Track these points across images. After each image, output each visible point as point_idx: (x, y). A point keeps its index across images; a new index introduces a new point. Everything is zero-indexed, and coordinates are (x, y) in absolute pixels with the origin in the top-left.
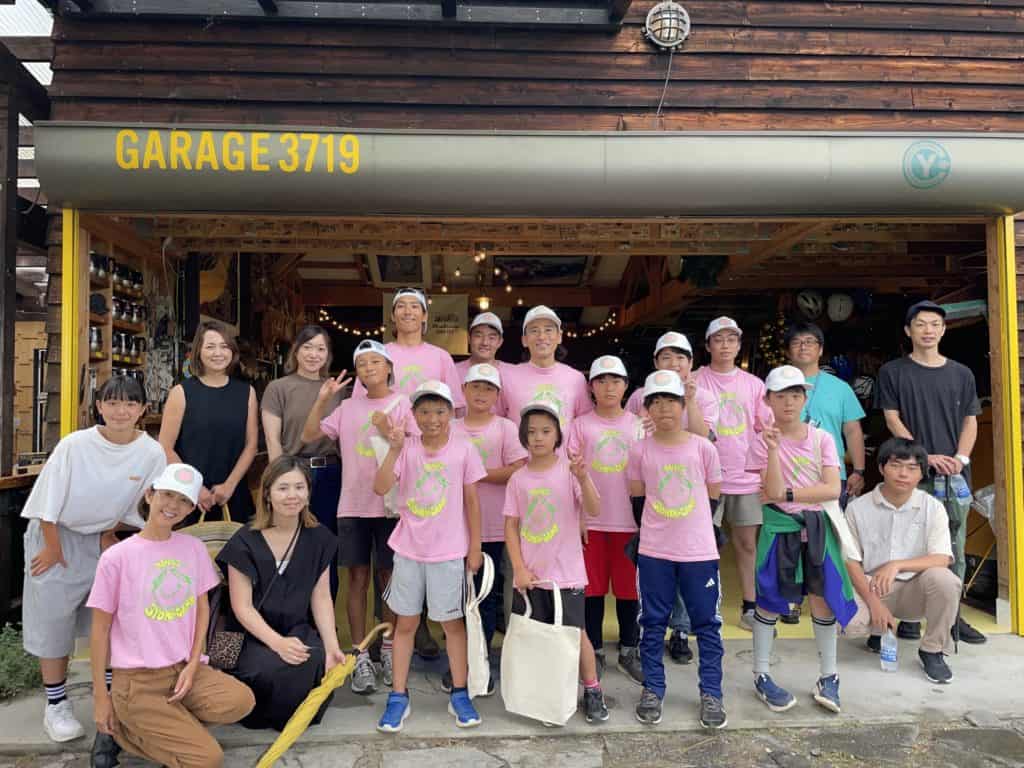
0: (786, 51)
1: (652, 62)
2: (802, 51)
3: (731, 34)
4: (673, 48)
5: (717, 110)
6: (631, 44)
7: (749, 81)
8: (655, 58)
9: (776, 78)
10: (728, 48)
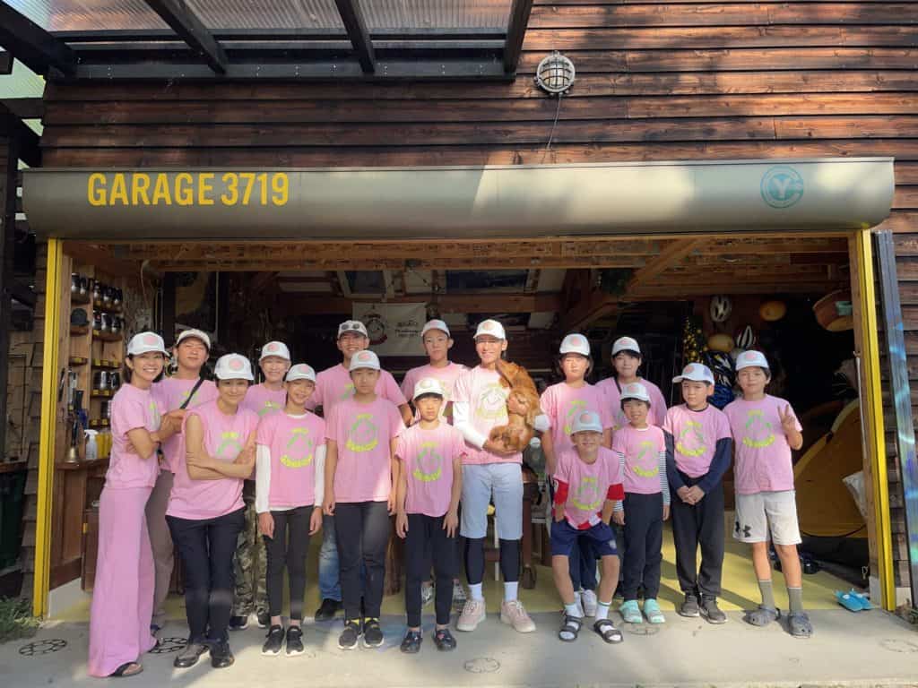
0: (660, 92)
1: (543, 104)
2: (675, 92)
3: (612, 80)
4: (561, 93)
5: (601, 144)
6: (524, 91)
7: (628, 119)
8: (547, 102)
9: (652, 116)
10: (609, 92)
